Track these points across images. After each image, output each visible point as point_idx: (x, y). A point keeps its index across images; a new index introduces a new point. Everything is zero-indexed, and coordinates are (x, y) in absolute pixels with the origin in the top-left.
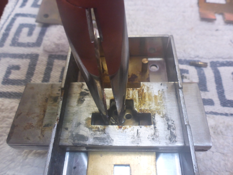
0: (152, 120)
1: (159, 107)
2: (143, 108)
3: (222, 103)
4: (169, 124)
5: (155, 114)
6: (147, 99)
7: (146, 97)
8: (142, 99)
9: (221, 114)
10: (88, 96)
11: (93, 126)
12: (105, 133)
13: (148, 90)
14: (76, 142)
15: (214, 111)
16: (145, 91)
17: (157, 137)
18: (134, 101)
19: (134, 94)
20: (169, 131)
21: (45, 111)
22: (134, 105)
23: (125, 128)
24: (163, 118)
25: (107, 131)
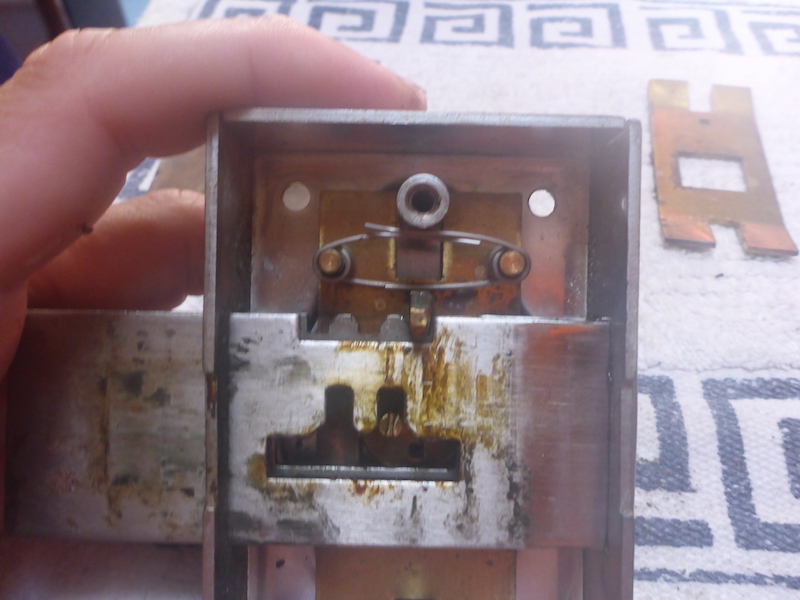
0: (463, 466)
1: (490, 421)
2: (435, 423)
4: (514, 480)
5: (472, 447)
6: (451, 389)
7: (449, 379)
8: (434, 389)
10: (246, 373)
11: (272, 480)
12: (312, 507)
13: (458, 354)
16: (448, 357)
17: (472, 520)
18: (408, 397)
19: (410, 369)
20: (512, 503)
21: (104, 430)
22: (408, 410)
23: (377, 490)
24: (497, 461)
25: (319, 500)
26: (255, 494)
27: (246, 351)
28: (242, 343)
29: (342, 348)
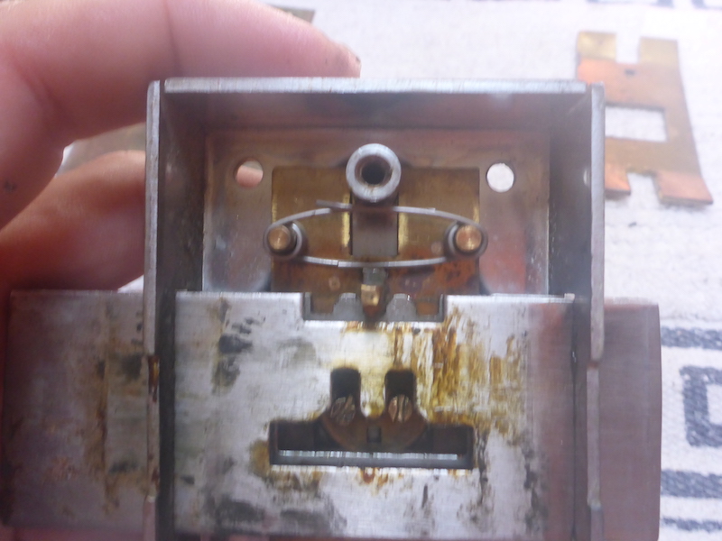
0: (477, 453)
1: (505, 406)
2: (446, 408)
4: (531, 468)
5: (486, 433)
6: (463, 372)
7: (461, 362)
8: (445, 372)
10: (248, 355)
11: (276, 468)
12: (317, 496)
13: (470, 335)
14: (227, 524)
16: (459, 338)
17: (487, 511)
18: (418, 379)
19: (419, 350)
20: (529, 495)
21: (102, 414)
22: (418, 394)
23: (386, 479)
24: (512, 449)
25: (325, 489)
26: (257, 483)
27: (249, 332)
28: (244, 324)
29: (348, 329)
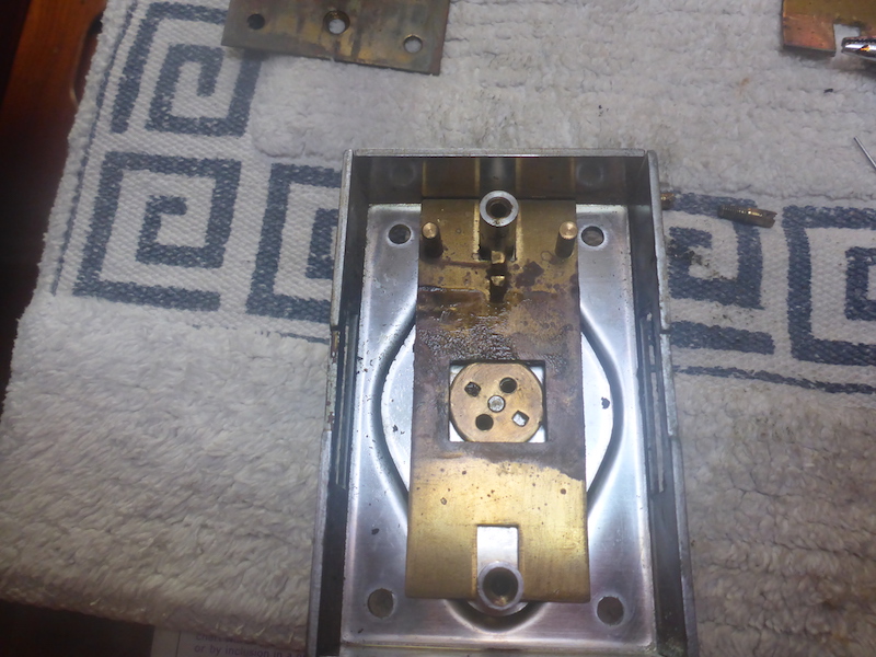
3: (798, 347)
9: (791, 381)
15: (769, 370)
